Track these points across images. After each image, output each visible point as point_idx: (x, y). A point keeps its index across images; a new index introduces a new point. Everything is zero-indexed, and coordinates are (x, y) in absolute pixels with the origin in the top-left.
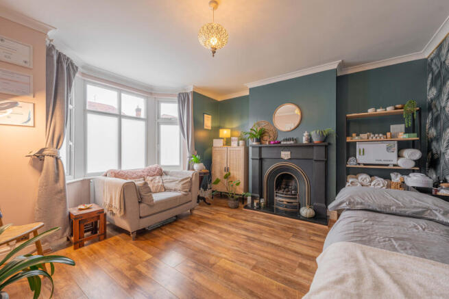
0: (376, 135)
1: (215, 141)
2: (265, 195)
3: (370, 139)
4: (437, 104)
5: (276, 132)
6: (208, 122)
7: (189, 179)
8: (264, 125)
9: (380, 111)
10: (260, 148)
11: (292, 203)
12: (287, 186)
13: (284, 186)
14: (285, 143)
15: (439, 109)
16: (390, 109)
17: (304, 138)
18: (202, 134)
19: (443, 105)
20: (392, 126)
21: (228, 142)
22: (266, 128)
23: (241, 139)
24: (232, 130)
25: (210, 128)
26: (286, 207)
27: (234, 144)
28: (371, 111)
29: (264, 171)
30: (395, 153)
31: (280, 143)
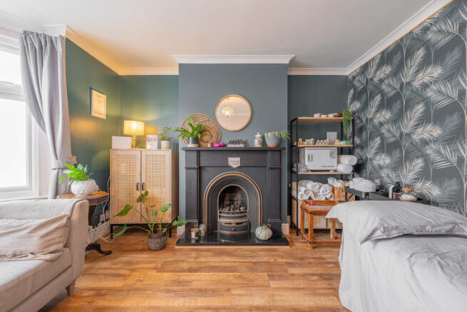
0: (322, 141)
1: (115, 139)
2: (205, 219)
3: (317, 145)
4: (362, 116)
5: (220, 131)
6: (100, 104)
7: (64, 221)
8: (202, 120)
9: (324, 117)
10: (198, 152)
11: (242, 223)
12: (232, 202)
13: (228, 203)
14: (233, 146)
15: (364, 120)
16: (331, 116)
17: (256, 141)
18: (84, 127)
19: (369, 116)
20: (328, 133)
21: (140, 142)
22: (207, 124)
23: (163, 139)
24: (147, 124)
25: (104, 117)
26: (235, 230)
27: (151, 146)
28: (316, 116)
29: (203, 185)
30: (336, 159)
31: (225, 145)
